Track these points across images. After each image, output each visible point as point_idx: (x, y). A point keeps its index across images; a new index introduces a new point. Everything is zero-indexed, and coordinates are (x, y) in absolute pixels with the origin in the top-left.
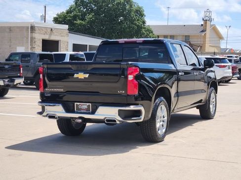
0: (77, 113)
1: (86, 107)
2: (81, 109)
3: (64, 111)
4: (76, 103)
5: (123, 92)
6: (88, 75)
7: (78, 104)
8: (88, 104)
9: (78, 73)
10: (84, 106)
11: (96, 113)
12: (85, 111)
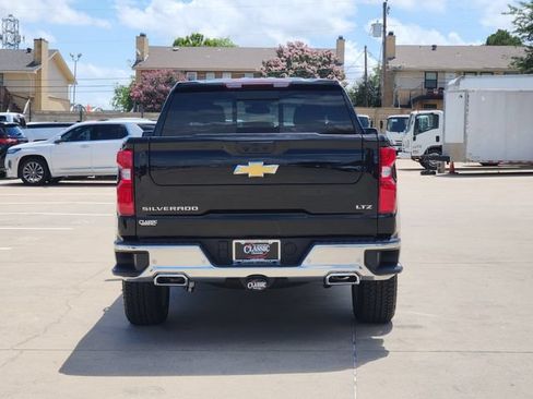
0: (239, 265)
1: (265, 249)
2: (250, 256)
3: (208, 263)
4: (234, 242)
5: (369, 207)
6: (277, 166)
7: (243, 242)
8: (271, 241)
9: (247, 164)
10: (261, 247)
11: (305, 263)
12: (262, 260)
